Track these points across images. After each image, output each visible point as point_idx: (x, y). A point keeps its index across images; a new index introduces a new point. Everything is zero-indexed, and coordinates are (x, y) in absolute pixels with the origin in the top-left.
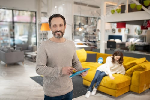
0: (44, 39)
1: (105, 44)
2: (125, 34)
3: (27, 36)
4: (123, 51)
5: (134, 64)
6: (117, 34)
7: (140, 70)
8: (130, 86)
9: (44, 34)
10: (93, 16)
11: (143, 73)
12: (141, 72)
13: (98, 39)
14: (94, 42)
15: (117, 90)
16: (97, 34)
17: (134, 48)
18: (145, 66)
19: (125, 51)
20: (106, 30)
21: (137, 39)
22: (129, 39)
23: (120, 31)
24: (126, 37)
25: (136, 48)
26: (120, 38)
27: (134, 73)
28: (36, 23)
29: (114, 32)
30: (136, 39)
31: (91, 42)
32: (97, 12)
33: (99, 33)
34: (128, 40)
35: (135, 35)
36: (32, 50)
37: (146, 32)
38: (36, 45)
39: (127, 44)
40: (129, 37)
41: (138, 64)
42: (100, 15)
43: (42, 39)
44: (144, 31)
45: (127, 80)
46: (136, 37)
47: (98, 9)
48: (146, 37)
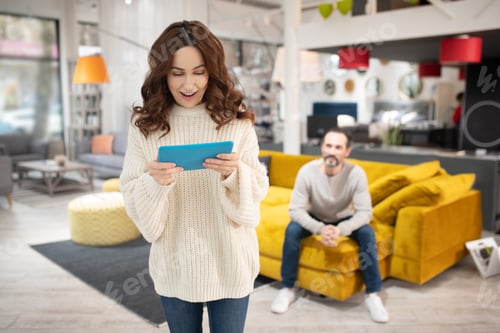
0: (88, 114)
1: (301, 123)
2: (368, 99)
3: (30, 111)
4: (362, 148)
5: (402, 183)
6: (340, 97)
7: (422, 200)
8: (388, 259)
9: (87, 97)
10: (259, 39)
11: (433, 211)
12: (426, 210)
13: (279, 115)
14: (266, 125)
16: (274, 99)
17: (398, 137)
18: (438, 188)
19: (368, 147)
20: (304, 85)
21: (407, 113)
22: (381, 112)
23: (349, 86)
24: (372, 106)
25: (404, 138)
26: (350, 109)
27: (402, 212)
28: (58, 60)
29: (329, 91)
30: (403, 112)
31: (257, 124)
32: (273, 23)
33: (282, 97)
34: (378, 117)
35: (400, 99)
36: (46, 153)
37: (434, 88)
39: (373, 131)
40: (379, 107)
42: (282, 32)
43: (84, 114)
46: (403, 108)
47: (275, 12)
48: (434, 105)
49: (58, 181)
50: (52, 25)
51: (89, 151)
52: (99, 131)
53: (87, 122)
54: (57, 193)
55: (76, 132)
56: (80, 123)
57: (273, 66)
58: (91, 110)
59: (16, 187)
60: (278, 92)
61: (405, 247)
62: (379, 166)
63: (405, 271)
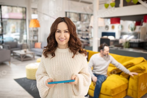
0: (34, 36)
1: (98, 41)
2: (119, 31)
3: (19, 34)
4: (118, 49)
5: (132, 65)
6: (110, 30)
7: (139, 71)
8: (127, 90)
10: (85, 13)
12: (140, 74)
13: (91, 36)
14: (87, 39)
15: (112, 96)
16: (90, 31)
17: (129, 45)
18: (144, 67)
19: (119, 49)
20: (99, 27)
21: (131, 36)
23: (113, 27)
24: (120, 34)
26: (113, 34)
29: (107, 28)
31: (84, 39)
32: (90, 8)
33: (92, 30)
34: (122, 37)
36: (21, 48)
37: (140, 28)
38: (27, 42)
39: (120, 41)
40: (122, 34)
41: (136, 65)
42: (93, 11)
44: (138, 27)
45: (124, 83)
46: (130, 34)
47: (91, 5)
48: (140, 33)
49: (24, 57)
50: (24, 9)
51: (34, 47)
52: (37, 41)
53: (34, 38)
54: (24, 61)
55: (30, 41)
56: (32, 39)
57: (90, 21)
58: (35, 35)
59: (12, 58)
60: (91, 29)
61: (133, 86)
62: (123, 57)
63: (133, 94)
